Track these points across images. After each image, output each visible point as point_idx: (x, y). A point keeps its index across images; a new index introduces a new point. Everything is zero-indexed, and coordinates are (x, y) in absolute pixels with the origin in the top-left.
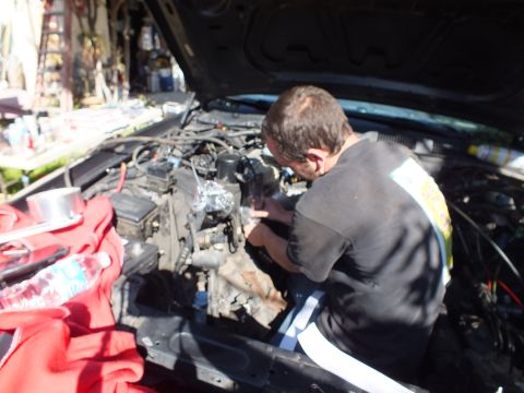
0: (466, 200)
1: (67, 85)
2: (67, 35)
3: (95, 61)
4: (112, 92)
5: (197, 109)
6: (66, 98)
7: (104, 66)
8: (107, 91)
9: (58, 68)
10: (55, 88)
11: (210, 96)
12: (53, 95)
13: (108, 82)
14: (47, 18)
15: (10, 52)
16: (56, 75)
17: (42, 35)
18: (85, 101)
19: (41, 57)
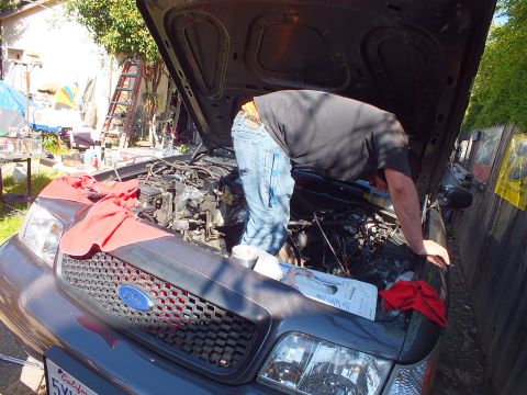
1: (126, 130)
2: (136, 91)
3: (152, 114)
4: (160, 141)
5: (204, 152)
6: (124, 139)
7: (157, 118)
8: (156, 138)
9: (123, 116)
10: (116, 131)
11: (214, 145)
12: (115, 136)
13: (159, 131)
14: (123, 78)
15: (90, 100)
16: (120, 122)
17: (117, 90)
18: (138, 143)
19: (112, 107)
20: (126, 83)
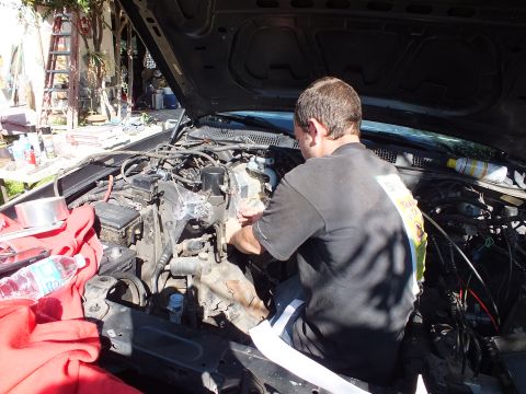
0: (438, 211)
1: (71, 104)
2: (74, 55)
3: (100, 80)
4: (116, 110)
5: (189, 124)
6: (72, 115)
7: (107, 84)
8: (111, 108)
9: (64, 87)
10: (61, 106)
11: (200, 112)
12: (60, 113)
13: (112, 100)
14: (55, 39)
16: (62, 94)
17: (51, 56)
18: (90, 118)
19: (49, 77)
20: (61, 46)
